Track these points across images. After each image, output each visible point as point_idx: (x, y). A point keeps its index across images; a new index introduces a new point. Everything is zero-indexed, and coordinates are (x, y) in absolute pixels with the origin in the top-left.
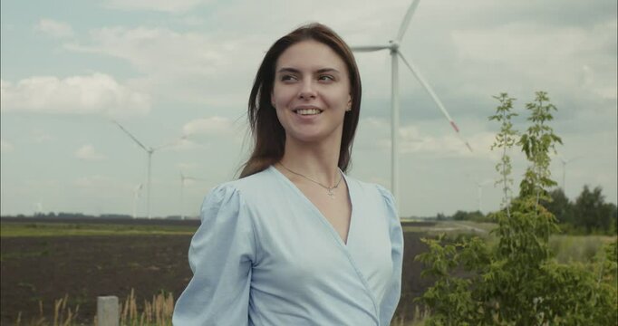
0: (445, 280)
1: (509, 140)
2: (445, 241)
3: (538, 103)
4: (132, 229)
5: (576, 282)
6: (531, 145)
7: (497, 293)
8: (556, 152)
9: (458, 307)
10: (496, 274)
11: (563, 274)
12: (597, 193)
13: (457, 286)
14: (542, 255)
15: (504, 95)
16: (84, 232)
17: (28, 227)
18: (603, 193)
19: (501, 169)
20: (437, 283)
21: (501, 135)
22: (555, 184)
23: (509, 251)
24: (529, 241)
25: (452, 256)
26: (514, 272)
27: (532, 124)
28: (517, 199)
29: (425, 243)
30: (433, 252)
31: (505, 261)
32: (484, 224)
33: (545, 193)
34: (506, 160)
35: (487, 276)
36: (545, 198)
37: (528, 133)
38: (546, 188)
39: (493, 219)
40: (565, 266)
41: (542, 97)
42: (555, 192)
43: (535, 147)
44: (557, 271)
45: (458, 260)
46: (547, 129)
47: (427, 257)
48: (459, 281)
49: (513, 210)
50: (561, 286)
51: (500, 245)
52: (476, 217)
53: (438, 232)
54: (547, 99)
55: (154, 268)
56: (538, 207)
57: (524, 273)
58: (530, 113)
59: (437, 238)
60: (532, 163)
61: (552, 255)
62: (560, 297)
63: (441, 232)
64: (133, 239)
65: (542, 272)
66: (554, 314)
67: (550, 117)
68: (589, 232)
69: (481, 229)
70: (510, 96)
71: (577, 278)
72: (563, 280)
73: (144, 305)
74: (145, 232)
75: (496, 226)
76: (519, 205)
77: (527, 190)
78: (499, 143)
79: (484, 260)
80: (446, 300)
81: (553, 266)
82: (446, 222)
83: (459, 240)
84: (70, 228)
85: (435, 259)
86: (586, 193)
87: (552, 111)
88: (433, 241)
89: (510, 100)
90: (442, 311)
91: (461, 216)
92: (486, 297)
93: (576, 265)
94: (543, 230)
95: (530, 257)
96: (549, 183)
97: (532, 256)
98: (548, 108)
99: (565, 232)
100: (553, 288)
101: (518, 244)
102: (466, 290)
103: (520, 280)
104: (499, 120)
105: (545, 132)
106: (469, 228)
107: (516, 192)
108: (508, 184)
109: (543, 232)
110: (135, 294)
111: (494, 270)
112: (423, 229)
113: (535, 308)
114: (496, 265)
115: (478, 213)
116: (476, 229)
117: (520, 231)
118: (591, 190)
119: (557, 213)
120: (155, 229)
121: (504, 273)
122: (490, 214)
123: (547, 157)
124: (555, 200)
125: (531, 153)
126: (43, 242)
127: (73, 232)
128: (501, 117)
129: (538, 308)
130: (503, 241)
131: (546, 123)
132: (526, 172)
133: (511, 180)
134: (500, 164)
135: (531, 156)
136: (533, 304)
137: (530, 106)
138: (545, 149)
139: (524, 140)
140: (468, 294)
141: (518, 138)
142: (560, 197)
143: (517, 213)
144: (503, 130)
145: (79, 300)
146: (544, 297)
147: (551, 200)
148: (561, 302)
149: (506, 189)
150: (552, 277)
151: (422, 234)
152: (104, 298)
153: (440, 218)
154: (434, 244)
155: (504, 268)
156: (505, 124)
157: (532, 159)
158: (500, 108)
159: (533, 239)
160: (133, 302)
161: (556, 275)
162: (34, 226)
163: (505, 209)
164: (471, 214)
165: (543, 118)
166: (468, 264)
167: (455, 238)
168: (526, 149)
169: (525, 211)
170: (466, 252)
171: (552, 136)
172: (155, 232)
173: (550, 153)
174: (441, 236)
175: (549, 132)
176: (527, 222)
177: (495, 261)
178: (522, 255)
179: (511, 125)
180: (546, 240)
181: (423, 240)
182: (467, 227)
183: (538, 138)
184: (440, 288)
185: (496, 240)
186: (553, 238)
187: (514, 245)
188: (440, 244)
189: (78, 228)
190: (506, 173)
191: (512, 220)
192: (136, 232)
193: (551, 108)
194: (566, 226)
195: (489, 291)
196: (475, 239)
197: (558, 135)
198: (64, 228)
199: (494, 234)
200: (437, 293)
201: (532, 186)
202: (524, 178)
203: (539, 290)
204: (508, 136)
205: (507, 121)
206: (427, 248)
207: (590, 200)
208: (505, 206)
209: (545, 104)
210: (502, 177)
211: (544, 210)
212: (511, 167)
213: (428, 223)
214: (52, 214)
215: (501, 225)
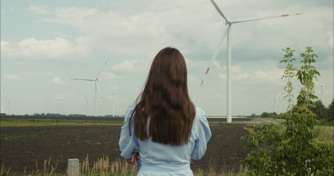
0: (257, 150)
1: (291, 73)
2: (257, 129)
3: (307, 53)
4: (86, 122)
5: (329, 151)
6: (303, 76)
7: (286, 157)
8: (317, 80)
9: (265, 164)
10: (285, 147)
11: (321, 147)
13: (263, 153)
14: (310, 136)
15: (288, 49)
16: (60, 124)
17: (29, 121)
19: (287, 89)
20: (253, 152)
21: (287, 71)
22: (316, 97)
23: (292, 134)
24: (303, 129)
25: (260, 137)
26: (294, 146)
27: (303, 64)
28: (296, 106)
29: (246, 130)
30: (250, 135)
31: (289, 140)
32: (278, 120)
33: (311, 102)
34: (290, 84)
35: (280, 148)
36: (311, 105)
37: (301, 69)
38: (311, 100)
39: (283, 117)
40: (323, 142)
41: (309, 50)
42: (317, 102)
43: (305, 77)
44: (318, 146)
45: (263, 139)
46: (312, 67)
47: (247, 137)
48: (265, 151)
49: (293, 112)
50: (320, 153)
51: (287, 131)
52: (274, 116)
53: (252, 124)
54: (312, 51)
55: (98, 143)
56: (307, 110)
57: (300, 147)
58: (303, 59)
59: (252, 127)
60: (304, 86)
61: (315, 136)
62: (320, 159)
63: (255, 124)
64: (87, 127)
65: (310, 146)
66: (317, 169)
67: (314, 61)
69: (276, 122)
70: (292, 49)
71: (329, 149)
72: (321, 150)
73: (93, 164)
74: (93, 124)
75: (285, 121)
76: (297, 109)
77: (301, 101)
78: (286, 75)
79: (278, 139)
80: (258, 161)
81: (316, 142)
82: (257, 119)
83: (264, 128)
84: (53, 122)
85: (251, 139)
87: (315, 58)
88: (250, 129)
89: (291, 51)
90: (255, 167)
91: (265, 115)
92: (279, 159)
93: (328, 142)
94: (310, 123)
95: (303, 137)
96: (313, 97)
97: (304, 137)
98: (312, 56)
99: (323, 124)
100: (316, 155)
101: (297, 131)
102: (268, 156)
103: (298, 151)
104: (286, 62)
105: (311, 69)
106: (270, 122)
109: (310, 124)
110: (88, 158)
111: (284, 145)
112: (244, 122)
113: (306, 165)
114: (285, 142)
115: (275, 114)
116: (274, 122)
117: (298, 123)
119: (318, 114)
120: (99, 122)
121: (289, 146)
122: (281, 114)
123: (312, 83)
124: (317, 106)
125: (303, 80)
126: (38, 129)
127: (54, 124)
128: (287, 60)
129: (308, 165)
130: (288, 129)
131: (312, 64)
132: (300, 91)
133: (292, 96)
134: (286, 87)
135: (303, 82)
136: (305, 163)
137: (303, 55)
138: (311, 79)
139: (299, 73)
140: (270, 158)
141: (296, 72)
142: (319, 105)
143: (296, 114)
144: (288, 68)
145: (58, 161)
146: (311, 160)
147: (315, 106)
148: (320, 162)
149: (290, 100)
150: (315, 149)
151: (244, 125)
152: (71, 159)
153: (253, 116)
154: (251, 131)
155: (289, 144)
156: (289, 65)
157: (303, 84)
158: (286, 56)
159: (304, 127)
160: (87, 162)
161: (317, 148)
162: (34, 121)
163: (290, 111)
164: (271, 114)
165: (310, 61)
166: (269, 141)
167: (262, 127)
168: (300, 78)
169: (300, 113)
170: (268, 135)
171: (314, 71)
172: (98, 124)
173: (314, 80)
174: (254, 126)
175: (313, 69)
176: (302, 118)
177: (284, 140)
178: (299, 136)
179: (292, 65)
180: (312, 128)
181: (245, 128)
182: (268, 121)
183: (307, 72)
184: (254, 154)
185: (285, 128)
186: (316, 127)
187: (295, 131)
188: (254, 130)
189: (57, 122)
190: (289, 92)
191: (292, 117)
192: (88, 124)
193: (314, 56)
194: (323, 120)
195: (281, 156)
196: (273, 128)
197: (317, 71)
198: (50, 122)
199: (283, 125)
200: (253, 157)
201: (304, 98)
202: (299, 94)
203: (308, 156)
204: (291, 71)
205: (290, 63)
206: (247, 132)
208: (289, 109)
209: (311, 53)
210: (288, 94)
211: (311, 112)
212: (292, 88)
213: (249, 119)
214: (43, 114)
215: (287, 120)
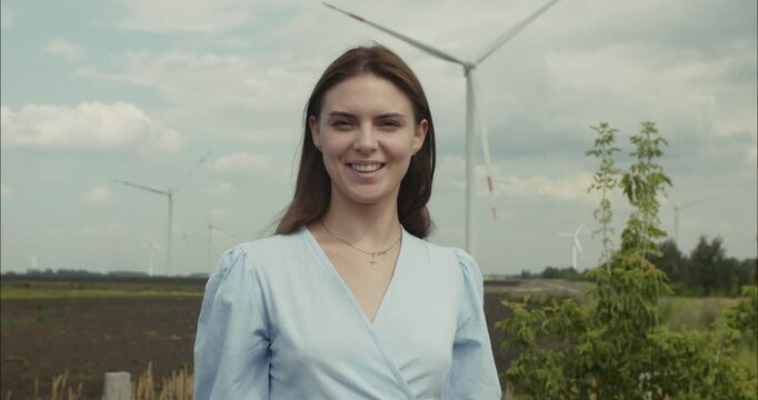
0: (531, 352)
1: (610, 180)
2: (532, 304)
3: (645, 136)
4: (147, 289)
5: (690, 355)
6: (634, 187)
7: (596, 368)
8: (666, 196)
9: (548, 384)
10: (594, 345)
11: (675, 346)
12: (717, 245)
13: (545, 359)
14: (650, 321)
15: (604, 126)
16: (90, 293)
17: (19, 286)
18: (723, 246)
19: (600, 216)
20: (522, 357)
21: (600, 175)
22: (664, 234)
23: (610, 316)
24: (634, 304)
25: (540, 323)
26: (615, 342)
27: (636, 161)
28: (618, 252)
29: (507, 307)
30: (517, 318)
31: (604, 329)
32: (579, 283)
33: (652, 246)
34: (606, 205)
35: (583, 348)
36: (652, 252)
37: (631, 172)
38: (653, 239)
39: (588, 277)
40: (678, 335)
41: (650, 128)
42: (665, 245)
43: (640, 189)
44: (668, 342)
45: (547, 327)
46: (656, 167)
47: (510, 323)
48: (549, 354)
49: (613, 267)
50: (673, 359)
51: (599, 309)
52: (570, 275)
53: (523, 293)
54: (655, 131)
55: (175, 337)
56: (644, 262)
57: (627, 344)
58: (634, 148)
59: (521, 301)
60: (636, 208)
61: (661, 321)
62: (672, 372)
63: (527, 293)
64: (149, 302)
65: (650, 343)
66: (664, 393)
67: (659, 153)
68: (706, 294)
69: (575, 289)
70: (611, 127)
71: (692, 350)
72: (675, 352)
73: (162, 383)
74: (165, 294)
75: (594, 286)
76: (620, 261)
77: (630, 242)
78: (597, 185)
79: (579, 327)
80: (533, 377)
81: (662, 335)
82: (533, 282)
83: (548, 302)
84: (72, 288)
85: (519, 327)
86: (702, 246)
87: (661, 146)
88: (518, 305)
89: (610, 132)
90: (528, 390)
91: (550, 274)
92: (583, 372)
93: (690, 334)
94: (650, 290)
95: (635, 324)
96: (658, 233)
97: (638, 322)
98: (656, 142)
99: (678, 293)
100: (663, 362)
101: (620, 307)
102: (557, 365)
103: (623, 353)
104: (598, 155)
105: (652, 170)
106: (561, 288)
107: (617, 244)
108: (609, 234)
109: (649, 294)
110: (153, 369)
111: (591, 340)
112: (505, 289)
113: (640, 386)
114: (593, 333)
115: (571, 270)
116: (570, 290)
117: (623, 293)
118: (709, 242)
119: (668, 270)
120: (177, 289)
121: (603, 344)
122: (586, 271)
123: (655, 202)
124: (665, 254)
125: (634, 196)
126: (39, 305)
127: (75, 293)
128: (600, 152)
129: (645, 386)
130: (602, 305)
131: (655, 160)
132: (628, 219)
133: (612, 230)
134: (597, 211)
135: (635, 199)
136: (638, 382)
137: (635, 140)
138: (653, 192)
139: (626, 181)
140: (560, 370)
141: (619, 178)
142: (670, 250)
143: (617, 270)
144: (602, 169)
145: (82, 377)
146: (652, 373)
147: (660, 254)
148: (673, 379)
149: (605, 241)
150: (661, 349)
151: (503, 296)
152: (112, 374)
153: (526, 276)
154: (518, 308)
155: (604, 338)
156: (604, 161)
157: (635, 204)
158: (598, 142)
159: (638, 301)
160: (150, 380)
161: (666, 347)
162: (27, 286)
163: (605, 266)
164: (564, 271)
165: (651, 154)
166: (559, 332)
167: (543, 299)
168: (629, 191)
169: (628, 268)
170: (557, 318)
171: (661, 175)
172: (175, 294)
173: (659, 197)
174: (526, 298)
175: (657, 171)
176: (631, 281)
177: (592, 329)
178: (626, 322)
179: (612, 162)
180: (654, 303)
181: (505, 303)
182: (558, 286)
183: (643, 178)
184: (526, 362)
185: (594, 303)
186: (662, 301)
187: (616, 309)
188: (524, 308)
189: (81, 288)
190: (606, 221)
191: (612, 278)
192: (153, 293)
193: (661, 142)
194: (679, 285)
195: (585, 366)
196: (568, 301)
197: (666, 174)
198: (64, 288)
199: (591, 295)
200: (522, 368)
201: (636, 236)
202: (626, 227)
203: (645, 364)
204: (608, 175)
205: (607, 157)
206: (509, 312)
207: (708, 254)
208: (604, 261)
209: (653, 137)
210: (601, 225)
211: (652, 266)
212: (611, 214)
213: (511, 282)
214: (49, 272)
215: (600, 284)
